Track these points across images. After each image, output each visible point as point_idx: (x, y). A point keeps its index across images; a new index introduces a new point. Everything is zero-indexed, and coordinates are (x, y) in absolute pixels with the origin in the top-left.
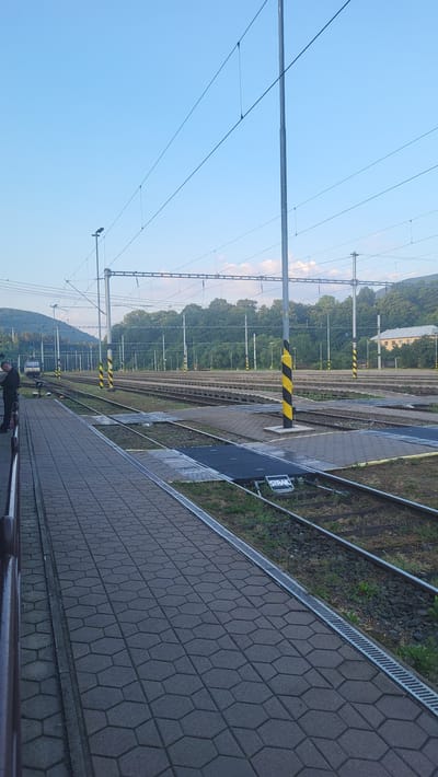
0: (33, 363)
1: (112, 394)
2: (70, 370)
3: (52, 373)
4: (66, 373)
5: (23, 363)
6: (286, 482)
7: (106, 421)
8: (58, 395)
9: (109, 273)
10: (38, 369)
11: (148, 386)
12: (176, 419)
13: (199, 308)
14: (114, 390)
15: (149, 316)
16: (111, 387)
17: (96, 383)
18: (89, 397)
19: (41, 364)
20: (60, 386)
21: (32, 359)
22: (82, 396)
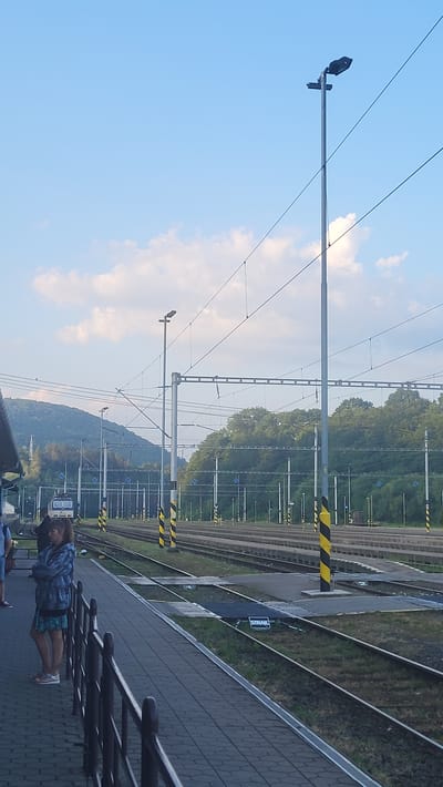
0: (63, 504)
1: (173, 556)
2: (126, 516)
3: (92, 522)
4: (119, 522)
5: (45, 502)
6: (265, 623)
7: (145, 581)
8: (97, 555)
9: (178, 378)
10: (71, 513)
11: (232, 547)
12: (224, 583)
13: (367, 405)
14: (176, 551)
15: (273, 419)
16: (173, 545)
17: (153, 539)
18: (139, 558)
19: (76, 505)
20: (102, 542)
21: (62, 496)
22: (130, 556)
